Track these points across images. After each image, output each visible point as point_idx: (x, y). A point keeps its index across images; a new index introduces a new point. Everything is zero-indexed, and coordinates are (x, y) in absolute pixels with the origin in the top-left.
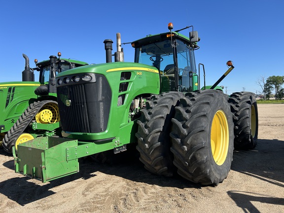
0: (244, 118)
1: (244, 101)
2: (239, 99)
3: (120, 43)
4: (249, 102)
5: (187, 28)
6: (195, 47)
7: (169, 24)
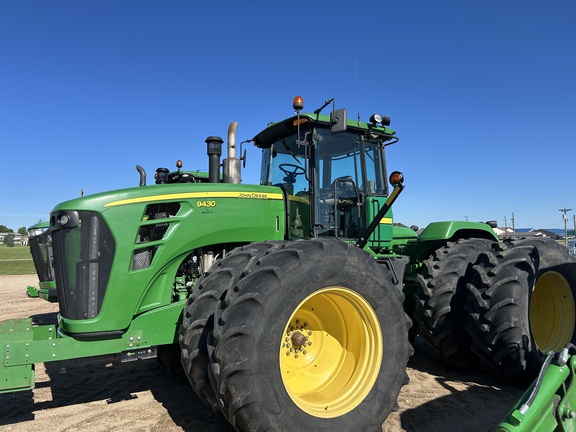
0: (500, 304)
1: (509, 262)
2: (500, 257)
3: (232, 142)
4: (523, 266)
5: (327, 104)
6: (385, 137)
7: (296, 99)
